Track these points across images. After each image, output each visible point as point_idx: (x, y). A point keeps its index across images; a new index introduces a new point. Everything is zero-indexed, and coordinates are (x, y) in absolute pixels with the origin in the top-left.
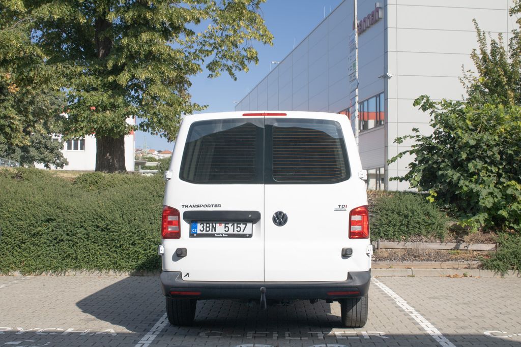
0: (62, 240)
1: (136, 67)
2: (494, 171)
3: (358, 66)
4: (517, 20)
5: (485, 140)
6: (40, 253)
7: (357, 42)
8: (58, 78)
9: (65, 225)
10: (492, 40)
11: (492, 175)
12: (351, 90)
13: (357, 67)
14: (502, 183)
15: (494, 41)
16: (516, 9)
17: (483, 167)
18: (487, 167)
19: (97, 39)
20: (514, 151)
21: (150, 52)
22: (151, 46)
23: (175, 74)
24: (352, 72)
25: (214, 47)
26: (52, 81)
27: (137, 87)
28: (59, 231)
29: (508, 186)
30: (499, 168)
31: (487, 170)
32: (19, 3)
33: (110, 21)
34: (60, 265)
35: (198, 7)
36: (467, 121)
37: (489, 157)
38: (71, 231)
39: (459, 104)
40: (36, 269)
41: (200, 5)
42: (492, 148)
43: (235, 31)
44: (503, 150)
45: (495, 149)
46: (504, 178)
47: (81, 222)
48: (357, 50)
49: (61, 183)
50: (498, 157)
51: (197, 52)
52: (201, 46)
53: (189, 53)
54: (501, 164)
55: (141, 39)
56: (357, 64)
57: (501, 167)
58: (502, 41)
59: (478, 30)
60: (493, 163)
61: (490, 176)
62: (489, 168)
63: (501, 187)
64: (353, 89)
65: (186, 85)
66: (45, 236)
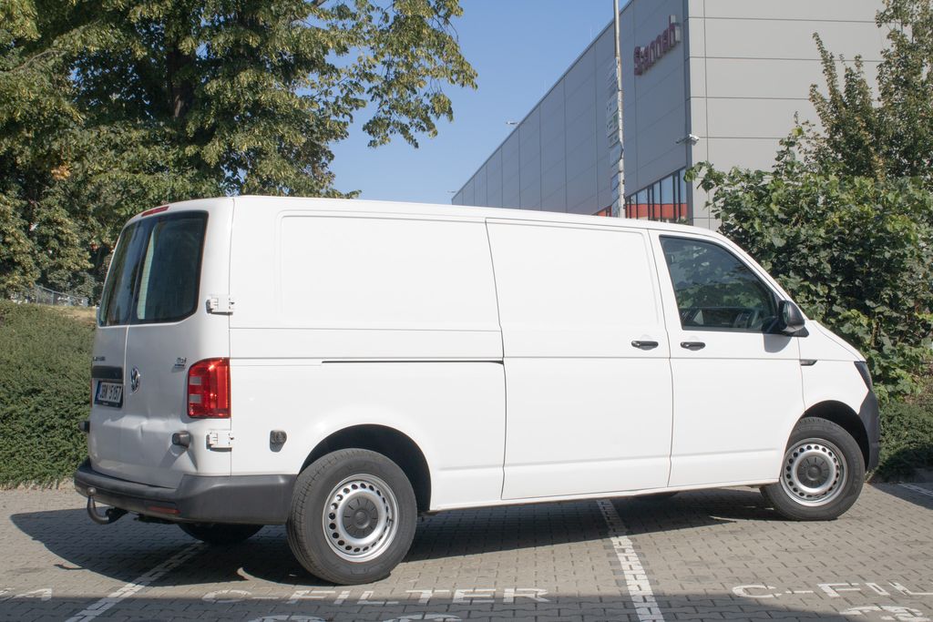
0: (53, 427)
1: (232, 129)
2: (821, 294)
3: (623, 120)
4: (888, 32)
5: (803, 238)
6: (14, 449)
7: (619, 78)
8: (103, 151)
9: (58, 399)
10: (846, 70)
11: (818, 300)
12: (612, 162)
13: (620, 122)
14: (836, 315)
15: (850, 69)
16: (888, 13)
17: (802, 286)
18: (808, 287)
19: (170, 85)
20: (856, 256)
21: (257, 104)
22: (258, 93)
23: (304, 140)
24: (613, 130)
25: (375, 93)
26: (90, 157)
27: (236, 164)
28: (48, 410)
29: (846, 319)
30: (830, 289)
31: (810, 291)
32: (29, 25)
33: (186, 53)
34: (48, 471)
35: (340, 26)
36: (772, 206)
37: (813, 269)
38: (67, 412)
39: (760, 175)
40: (7, 478)
41: (345, 21)
42: (818, 251)
43: (409, 66)
44: (839, 256)
45: (823, 254)
46: (840, 305)
47: (85, 394)
48: (620, 94)
49: (66, 328)
50: (828, 268)
51: (340, 103)
52: (345, 92)
53: (326, 103)
54: (834, 280)
55: (239, 82)
56: (620, 116)
57: (833, 285)
58: (862, 69)
59: (824, 52)
60: (819, 278)
61: (813, 302)
62: (813, 288)
63: (833, 321)
64: (614, 160)
65: (324, 159)
66: (23, 421)
